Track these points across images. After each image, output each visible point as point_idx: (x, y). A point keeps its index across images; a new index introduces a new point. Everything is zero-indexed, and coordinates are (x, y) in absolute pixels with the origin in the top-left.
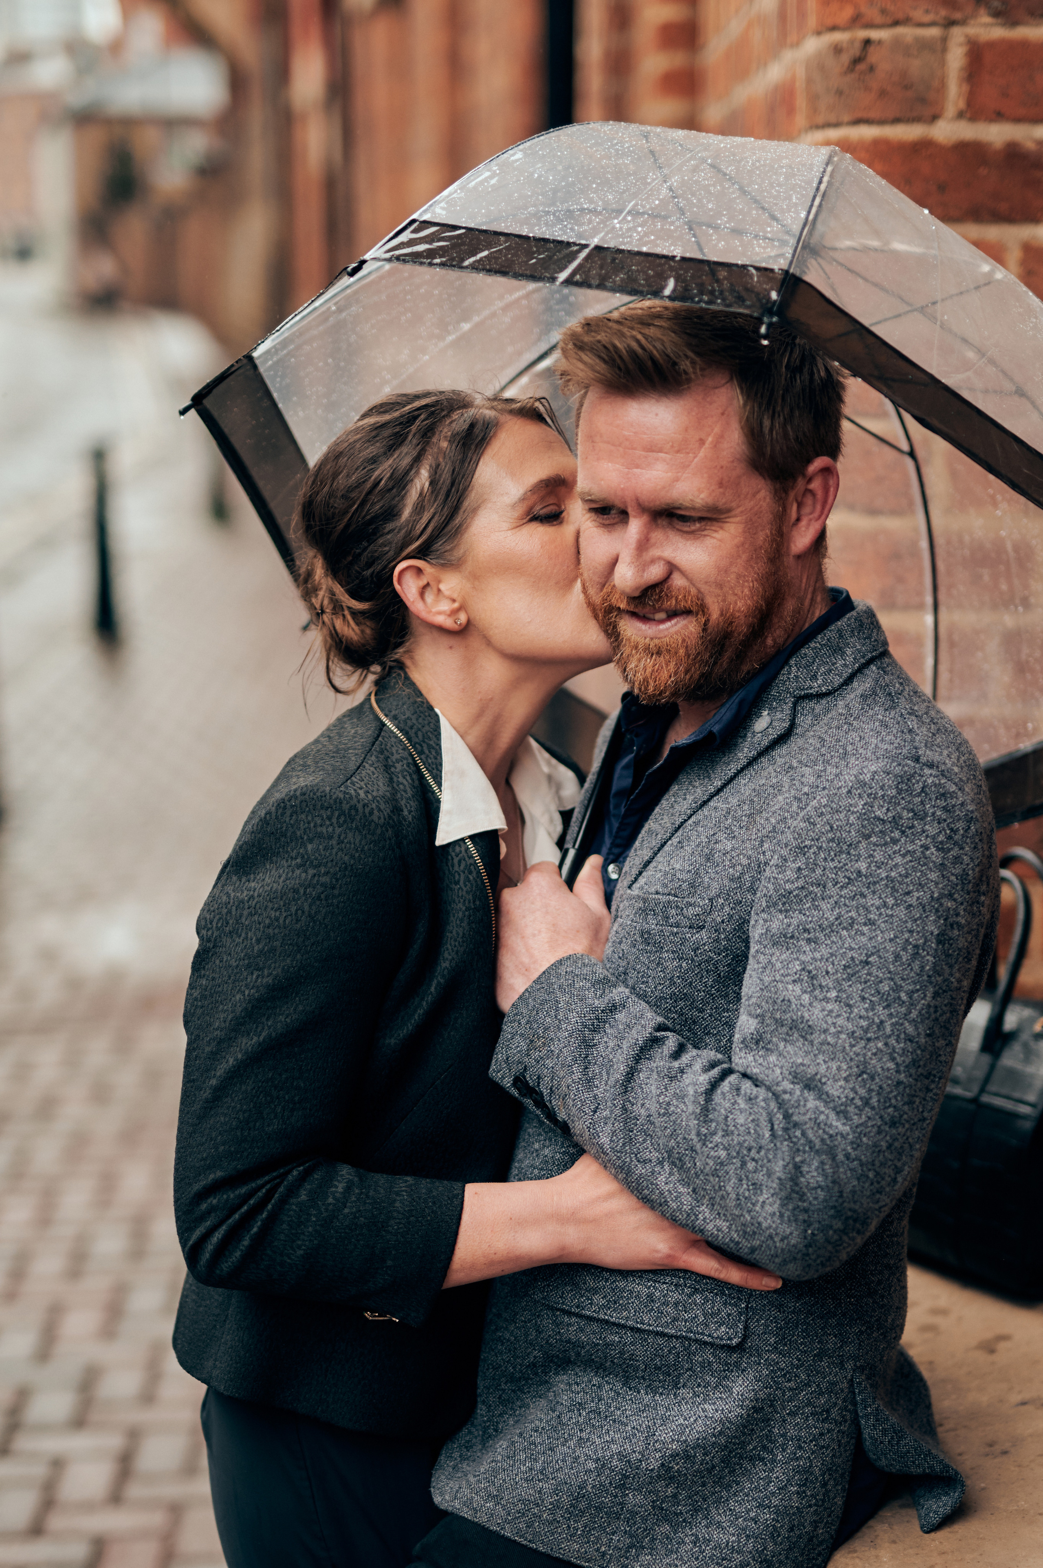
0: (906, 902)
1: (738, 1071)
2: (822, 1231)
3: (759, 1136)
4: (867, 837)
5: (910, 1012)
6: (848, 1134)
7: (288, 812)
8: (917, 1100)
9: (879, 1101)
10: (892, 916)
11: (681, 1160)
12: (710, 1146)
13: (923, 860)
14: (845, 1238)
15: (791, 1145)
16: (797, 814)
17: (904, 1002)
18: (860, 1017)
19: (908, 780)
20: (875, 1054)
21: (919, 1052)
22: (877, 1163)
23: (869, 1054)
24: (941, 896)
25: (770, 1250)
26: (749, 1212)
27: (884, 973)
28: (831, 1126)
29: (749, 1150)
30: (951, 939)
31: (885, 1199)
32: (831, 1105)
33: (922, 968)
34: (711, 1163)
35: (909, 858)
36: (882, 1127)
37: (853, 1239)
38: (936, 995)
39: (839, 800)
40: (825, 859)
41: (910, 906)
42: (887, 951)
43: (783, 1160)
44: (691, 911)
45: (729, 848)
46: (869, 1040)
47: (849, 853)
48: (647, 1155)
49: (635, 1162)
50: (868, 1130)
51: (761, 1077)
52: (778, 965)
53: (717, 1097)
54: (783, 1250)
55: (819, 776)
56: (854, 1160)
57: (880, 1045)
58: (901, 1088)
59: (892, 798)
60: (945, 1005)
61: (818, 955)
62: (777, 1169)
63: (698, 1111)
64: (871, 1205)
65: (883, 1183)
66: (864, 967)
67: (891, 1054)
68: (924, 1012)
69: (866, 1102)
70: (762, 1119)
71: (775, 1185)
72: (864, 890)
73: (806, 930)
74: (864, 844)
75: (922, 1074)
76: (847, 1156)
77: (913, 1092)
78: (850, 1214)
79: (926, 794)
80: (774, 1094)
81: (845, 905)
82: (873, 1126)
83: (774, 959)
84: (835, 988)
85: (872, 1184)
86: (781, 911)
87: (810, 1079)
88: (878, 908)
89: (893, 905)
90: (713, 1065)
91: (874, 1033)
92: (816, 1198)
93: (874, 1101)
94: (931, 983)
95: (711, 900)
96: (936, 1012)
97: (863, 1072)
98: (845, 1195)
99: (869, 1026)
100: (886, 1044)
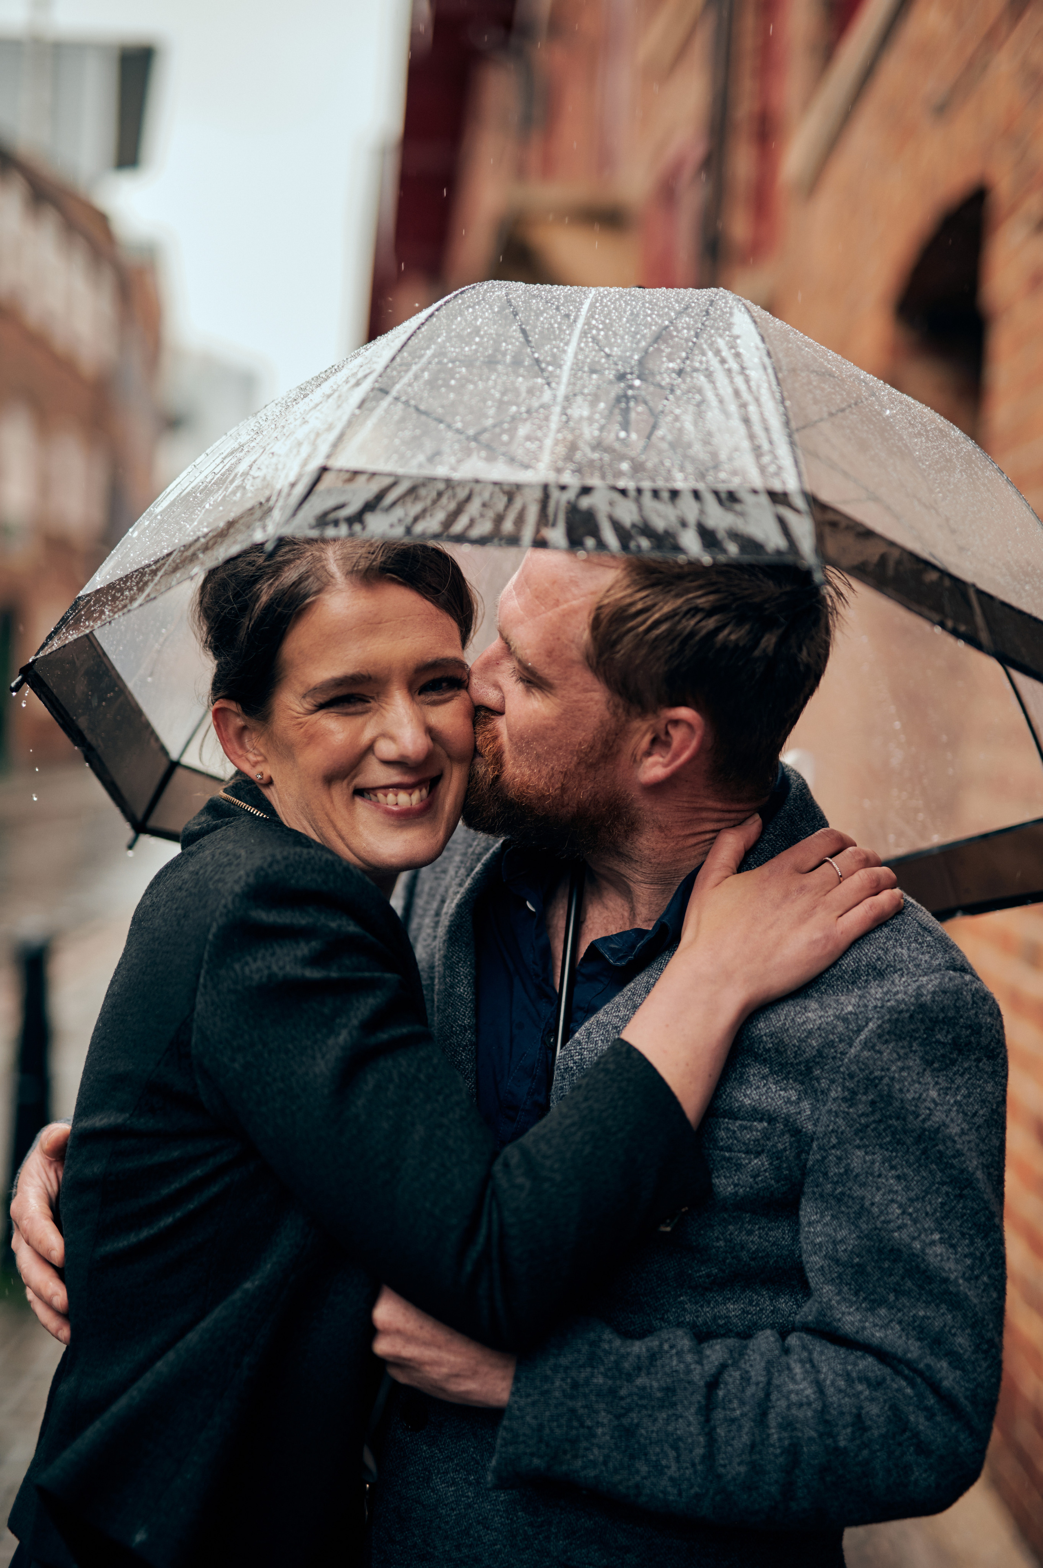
35: (967, 1076)
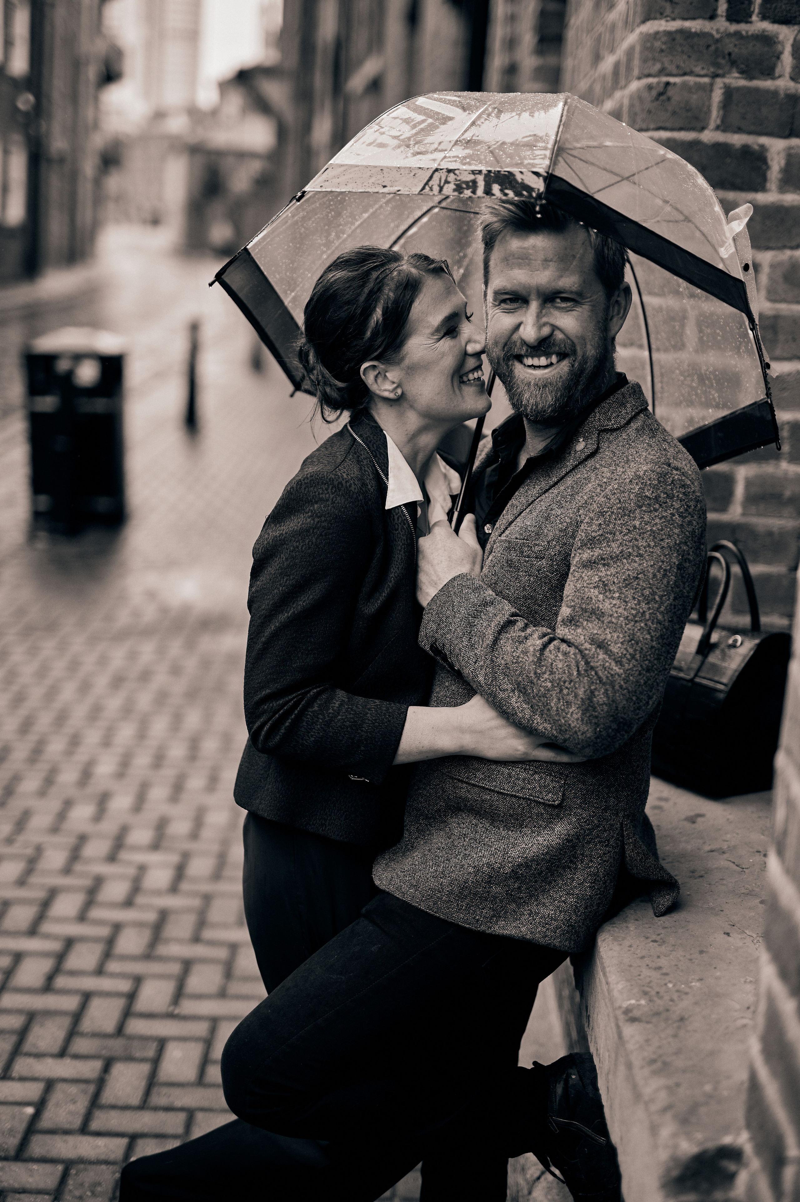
0: (661, 545)
1: (559, 638)
2: (605, 729)
3: (571, 674)
4: (640, 507)
5: (661, 607)
6: (622, 674)
7: (303, 487)
8: (662, 658)
9: (640, 656)
10: (653, 552)
11: (524, 688)
12: (542, 680)
13: (671, 521)
14: (618, 735)
15: (589, 679)
16: (600, 494)
17: (657, 601)
18: (632, 608)
19: (664, 476)
20: (639, 630)
21: (664, 630)
22: (638, 692)
23: (636, 629)
24: (681, 543)
25: (575, 740)
26: (564, 718)
27: (646, 584)
28: (612, 669)
29: (565, 682)
30: (685, 567)
31: (642, 714)
32: (613, 657)
33: (668, 582)
34: (542, 690)
36: (642, 672)
37: (623, 735)
38: (675, 599)
39: (625, 486)
40: (615, 519)
41: (663, 547)
42: (649, 572)
43: (584, 687)
44: (537, 549)
45: (559, 513)
46: (636, 621)
47: (629, 516)
48: (505, 687)
49: (498, 691)
50: (634, 672)
51: (572, 641)
52: (586, 578)
53: (547, 653)
54: (582, 740)
55: (613, 473)
56: (625, 689)
57: (642, 625)
58: (653, 650)
59: (655, 486)
60: (680, 605)
61: (609, 573)
62: (581, 693)
63: (536, 660)
64: (634, 716)
65: (641, 704)
66: (635, 581)
67: (648, 630)
68: (668, 607)
69: (633, 657)
70: (572, 665)
71: (579, 702)
72: (637, 537)
73: (603, 559)
74: (638, 511)
75: (665, 643)
76: (621, 687)
77: (660, 653)
78: (621, 720)
79: (674, 485)
80: (579, 650)
81: (626, 545)
82: (636, 671)
83: (583, 575)
84: (618, 591)
85: (634, 704)
86: (589, 548)
87: (601, 642)
88: (645, 547)
89: (654, 546)
90: (544, 635)
91: (639, 618)
92: (602, 710)
93: (638, 656)
94: (673, 591)
95: (548, 542)
96: (675, 608)
97: (632, 640)
98: (619, 709)
99: (637, 613)
100: (646, 625)
